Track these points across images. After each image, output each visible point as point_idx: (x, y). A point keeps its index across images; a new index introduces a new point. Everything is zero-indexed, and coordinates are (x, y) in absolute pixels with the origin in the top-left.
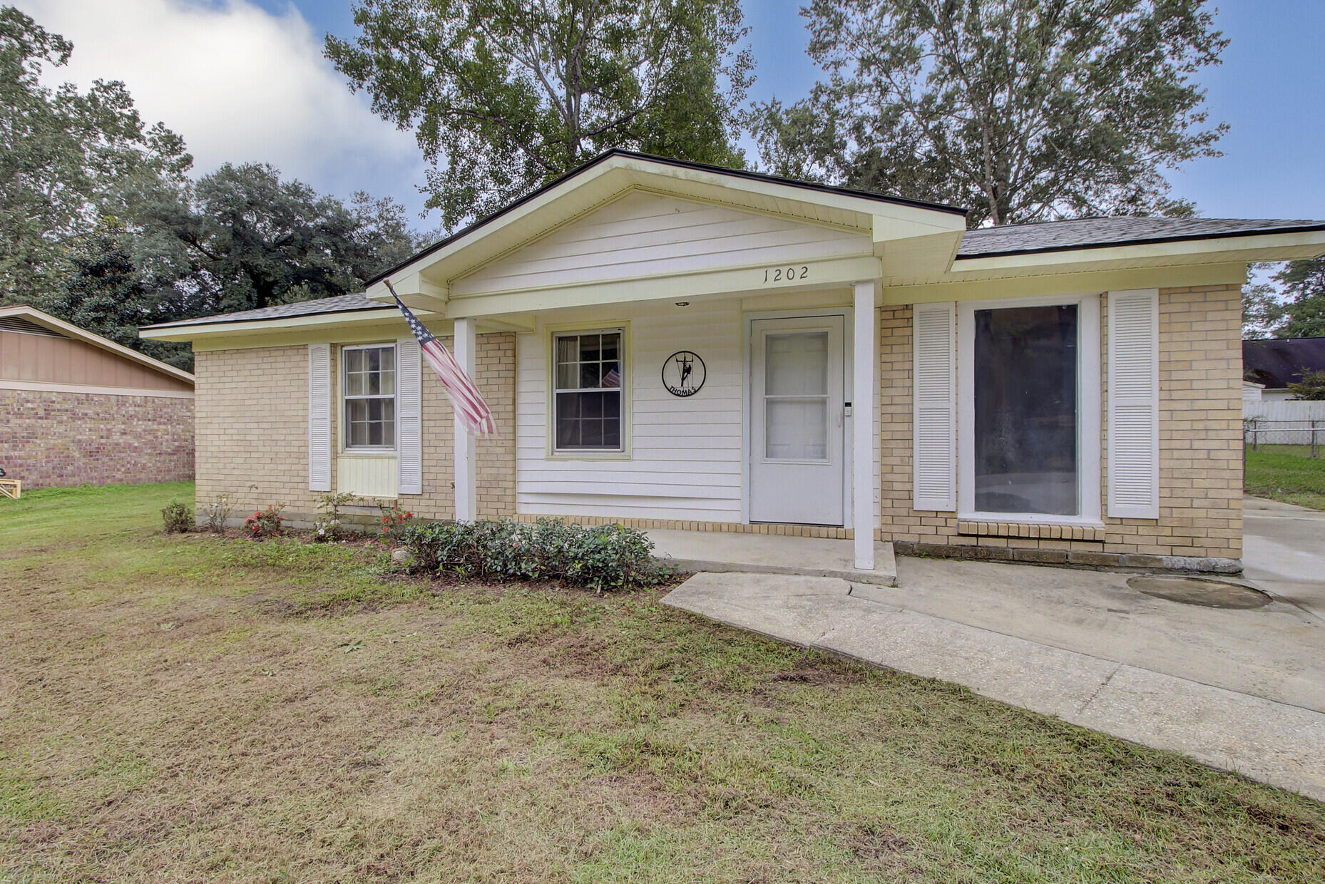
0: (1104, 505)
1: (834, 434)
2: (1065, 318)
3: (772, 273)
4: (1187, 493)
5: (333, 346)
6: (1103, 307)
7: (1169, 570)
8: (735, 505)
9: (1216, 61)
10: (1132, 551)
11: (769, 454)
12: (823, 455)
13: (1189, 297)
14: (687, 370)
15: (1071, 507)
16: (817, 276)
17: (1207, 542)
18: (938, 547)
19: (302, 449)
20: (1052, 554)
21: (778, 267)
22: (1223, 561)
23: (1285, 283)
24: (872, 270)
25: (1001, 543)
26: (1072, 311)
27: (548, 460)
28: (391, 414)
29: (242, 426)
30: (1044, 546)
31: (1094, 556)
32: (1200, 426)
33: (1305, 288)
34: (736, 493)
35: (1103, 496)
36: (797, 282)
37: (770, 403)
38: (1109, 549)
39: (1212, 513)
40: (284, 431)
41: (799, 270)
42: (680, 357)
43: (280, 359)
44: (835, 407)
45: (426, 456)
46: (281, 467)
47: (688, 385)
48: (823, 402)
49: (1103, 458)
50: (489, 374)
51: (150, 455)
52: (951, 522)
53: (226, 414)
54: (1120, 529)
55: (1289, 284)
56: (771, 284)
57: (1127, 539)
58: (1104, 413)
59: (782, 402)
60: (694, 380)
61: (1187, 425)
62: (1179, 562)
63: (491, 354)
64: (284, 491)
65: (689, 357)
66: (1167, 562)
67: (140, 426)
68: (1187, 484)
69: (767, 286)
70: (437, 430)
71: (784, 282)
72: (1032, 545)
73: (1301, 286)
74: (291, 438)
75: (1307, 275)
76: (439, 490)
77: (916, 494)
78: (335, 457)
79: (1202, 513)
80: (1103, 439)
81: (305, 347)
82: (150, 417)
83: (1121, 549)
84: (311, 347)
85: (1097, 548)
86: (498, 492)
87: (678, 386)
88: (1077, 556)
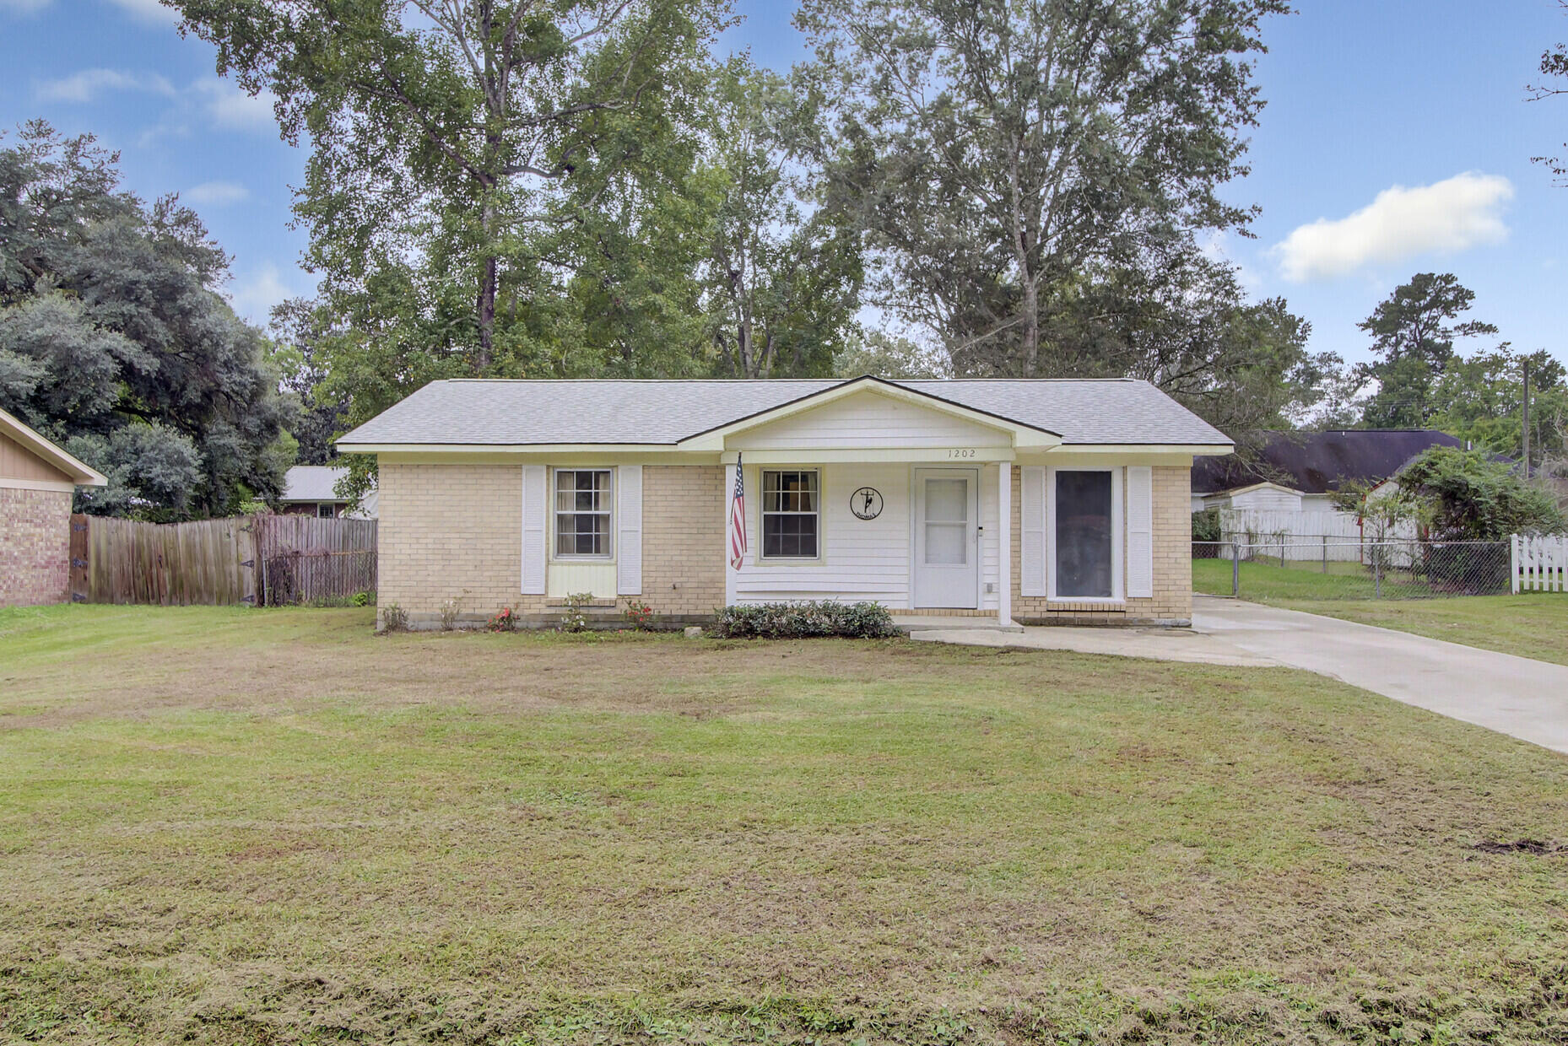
0: (1125, 590)
1: (971, 547)
2: (1105, 477)
3: (954, 452)
4: (1166, 582)
5: (548, 467)
6: (1124, 474)
7: (1157, 626)
8: (905, 597)
9: (1254, 122)
10: (1139, 616)
11: (927, 561)
12: (964, 561)
13: (1166, 472)
14: (869, 501)
15: (1108, 593)
16: (980, 456)
17: (1175, 610)
18: (1035, 619)
19: (513, 557)
20: (1098, 620)
21: (957, 449)
22: (1182, 620)
23: (1374, 334)
24: (1012, 457)
25: (1071, 615)
26: (1108, 475)
27: (756, 565)
28: (607, 528)
29: (441, 536)
30: (1095, 615)
31: (1120, 620)
32: (1172, 544)
33: (1398, 343)
34: (904, 588)
35: (1125, 584)
36: (968, 459)
37: (928, 525)
38: (1128, 616)
39: (1179, 594)
40: (492, 542)
41: (969, 452)
42: (864, 491)
43: (488, 476)
44: (971, 530)
45: (646, 563)
46: (486, 574)
47: (869, 512)
48: (964, 526)
49: (1125, 562)
50: (706, 498)
51: (26, 567)
52: (1044, 603)
53: (420, 525)
54: (1134, 604)
55: (1379, 337)
56: (953, 459)
57: (1137, 610)
58: (1125, 535)
59: (935, 525)
60: (874, 508)
61: (1165, 544)
62: (1162, 621)
63: (708, 482)
64: (491, 595)
65: (870, 492)
66: (1157, 622)
67: (20, 529)
68: (1165, 577)
69: (950, 460)
70: (656, 542)
71: (961, 458)
72: (1088, 615)
73: (1393, 339)
74: (499, 547)
75: (1400, 326)
76: (658, 590)
77: (1022, 586)
78: (548, 563)
79: (1173, 594)
80: (1125, 552)
81: (520, 467)
82: (28, 517)
83: (1134, 616)
84: (524, 468)
85: (1121, 615)
86: (714, 591)
87: (862, 512)
88: (1111, 621)
